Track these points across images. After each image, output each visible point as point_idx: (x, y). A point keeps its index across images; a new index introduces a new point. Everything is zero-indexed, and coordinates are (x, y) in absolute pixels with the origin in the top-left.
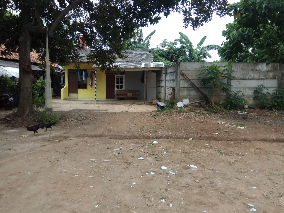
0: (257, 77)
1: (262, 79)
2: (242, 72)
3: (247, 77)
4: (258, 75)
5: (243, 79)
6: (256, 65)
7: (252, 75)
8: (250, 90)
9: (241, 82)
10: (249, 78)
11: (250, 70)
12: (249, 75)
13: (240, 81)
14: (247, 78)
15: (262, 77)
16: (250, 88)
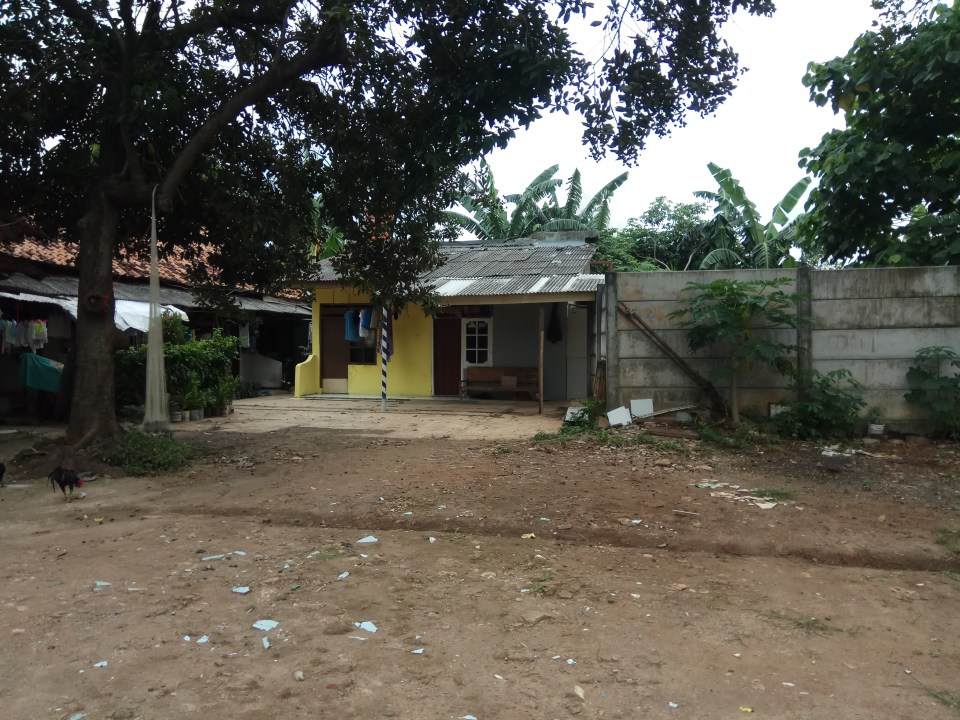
0: (919, 318)
1: (938, 326)
2: (855, 303)
3: (877, 319)
4: (919, 310)
5: (860, 328)
6: (909, 275)
7: (896, 310)
8: (891, 366)
9: (854, 337)
10: (886, 323)
11: (889, 295)
12: (883, 311)
13: (850, 333)
14: (879, 324)
15: (938, 319)
16: (891, 361)
